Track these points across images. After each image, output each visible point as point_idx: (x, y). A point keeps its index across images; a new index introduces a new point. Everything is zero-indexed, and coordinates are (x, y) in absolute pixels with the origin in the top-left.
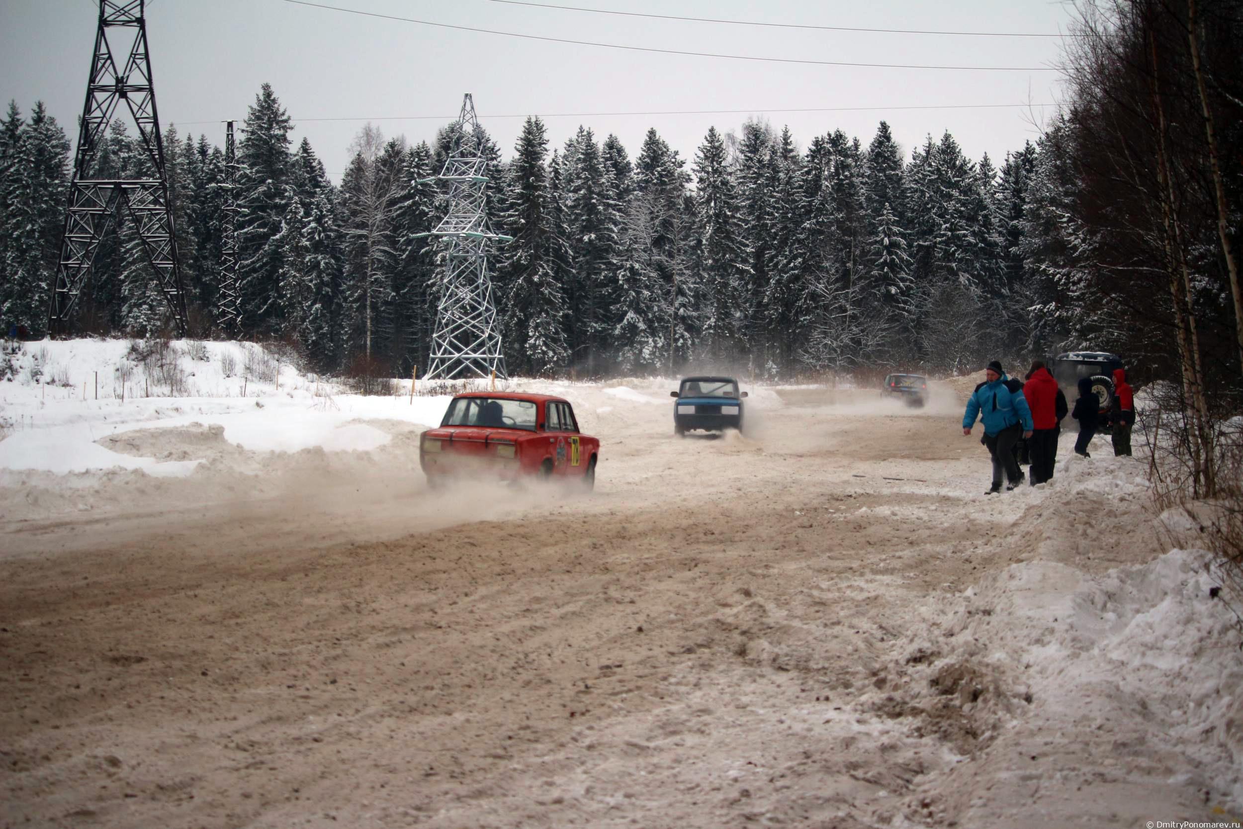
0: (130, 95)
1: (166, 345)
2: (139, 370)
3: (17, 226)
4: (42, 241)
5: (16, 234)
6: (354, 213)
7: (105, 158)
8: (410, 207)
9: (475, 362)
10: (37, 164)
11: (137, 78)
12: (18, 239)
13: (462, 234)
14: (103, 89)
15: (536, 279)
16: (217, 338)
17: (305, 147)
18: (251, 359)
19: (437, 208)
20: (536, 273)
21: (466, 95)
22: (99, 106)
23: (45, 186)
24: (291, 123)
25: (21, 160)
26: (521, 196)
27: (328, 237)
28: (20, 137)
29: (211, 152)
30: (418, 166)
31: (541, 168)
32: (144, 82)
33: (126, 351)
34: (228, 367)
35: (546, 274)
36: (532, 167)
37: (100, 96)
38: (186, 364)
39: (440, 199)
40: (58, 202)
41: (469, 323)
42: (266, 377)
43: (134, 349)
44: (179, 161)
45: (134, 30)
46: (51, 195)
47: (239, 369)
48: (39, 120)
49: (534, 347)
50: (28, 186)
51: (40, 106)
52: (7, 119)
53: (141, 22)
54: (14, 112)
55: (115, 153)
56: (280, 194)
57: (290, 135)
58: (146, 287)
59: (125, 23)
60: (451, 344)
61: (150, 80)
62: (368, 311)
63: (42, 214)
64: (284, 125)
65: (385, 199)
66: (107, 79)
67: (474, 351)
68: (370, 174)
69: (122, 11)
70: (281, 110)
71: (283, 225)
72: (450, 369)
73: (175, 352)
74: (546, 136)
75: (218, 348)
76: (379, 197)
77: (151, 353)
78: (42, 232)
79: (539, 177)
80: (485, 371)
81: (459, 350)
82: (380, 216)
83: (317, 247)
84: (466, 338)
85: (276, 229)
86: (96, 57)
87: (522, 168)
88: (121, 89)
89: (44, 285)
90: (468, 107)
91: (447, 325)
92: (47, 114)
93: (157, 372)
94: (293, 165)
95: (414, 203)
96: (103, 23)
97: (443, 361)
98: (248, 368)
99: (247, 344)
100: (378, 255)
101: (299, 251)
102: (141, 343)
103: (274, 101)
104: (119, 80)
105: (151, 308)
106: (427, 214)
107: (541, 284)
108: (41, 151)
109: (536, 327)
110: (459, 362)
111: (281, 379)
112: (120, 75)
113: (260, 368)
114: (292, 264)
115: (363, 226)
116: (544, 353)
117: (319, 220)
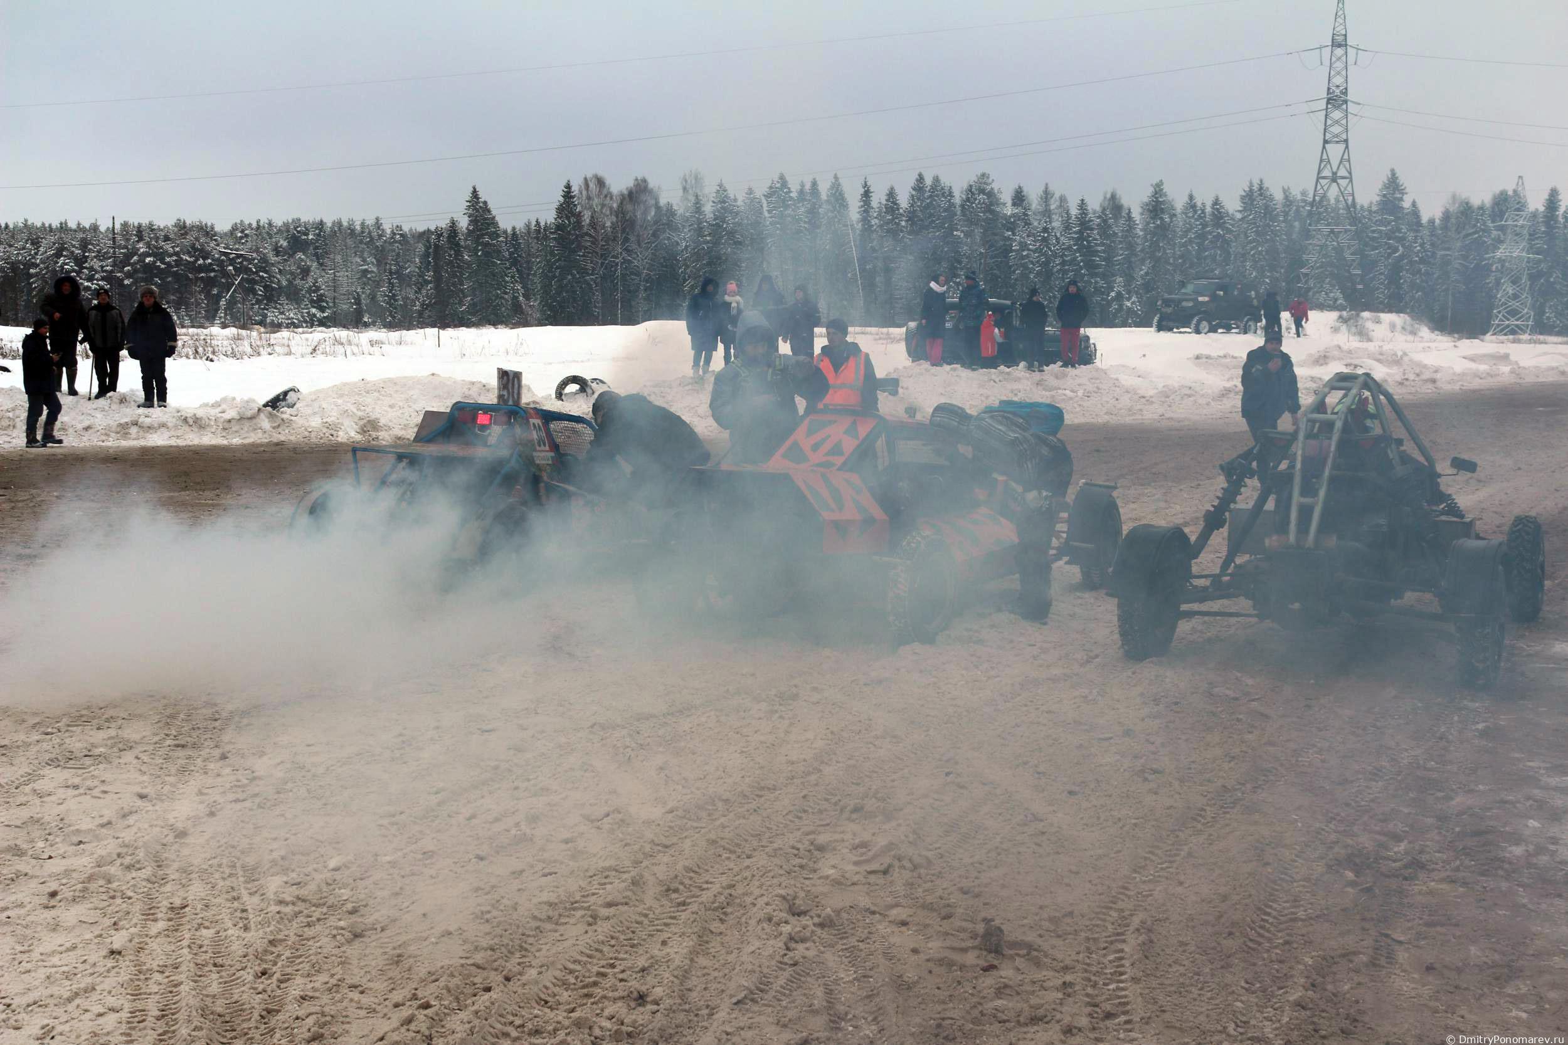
0: (1340, 181)
1: (1358, 315)
2: (1344, 328)
3: (1252, 249)
4: (1267, 257)
5: (1252, 252)
6: (1443, 242)
7: (1297, 211)
8: (1476, 238)
9: (1517, 326)
10: (1265, 214)
11: (1342, 172)
12: (1253, 255)
13: (1514, 255)
14: (1324, 178)
15: (1552, 280)
16: (1383, 312)
17: (1414, 204)
18: (1405, 323)
19: (1493, 239)
20: (1551, 276)
21: (1520, 177)
22: (1322, 187)
23: (1268, 226)
24: (1407, 191)
25: (1256, 212)
26: (1544, 232)
27: (1427, 255)
28: (1255, 200)
29: (1358, 207)
30: (1482, 215)
31: (1558, 216)
32: (1347, 174)
33: (1336, 318)
34: (1393, 327)
35: (1558, 277)
36: (1553, 215)
37: (1323, 182)
38: (1369, 325)
39: (1495, 233)
40: (1276, 235)
41: (1515, 304)
42: (1413, 333)
43: (1340, 317)
44: (1341, 211)
45: (1342, 146)
46: (1272, 231)
47: (1399, 327)
48: (1261, 188)
49: (1549, 318)
50: (1259, 226)
51: (1261, 181)
52: (1247, 189)
53: (1346, 141)
54: (1251, 185)
55: (1303, 207)
56: (1399, 230)
57: (1405, 197)
58: (1323, 281)
59: (1337, 142)
60: (1503, 316)
61: (1350, 173)
62: (1450, 297)
63: (1267, 241)
64: (1403, 192)
65: (1462, 235)
66: (1327, 173)
67: (1517, 320)
68: (1453, 220)
69: (1337, 136)
70: (1401, 183)
71: (1400, 248)
72: (1502, 331)
73: (1362, 318)
74: (1560, 197)
75: (1387, 317)
76: (1459, 233)
77: (1349, 319)
78: (1267, 252)
79: (1556, 221)
80: (1524, 332)
81: (1508, 320)
82: (1459, 244)
83: (1422, 261)
84: (1513, 313)
85: (1396, 250)
86: (1321, 161)
87: (1545, 216)
88: (1334, 179)
89: (1267, 280)
90: (1520, 183)
91: (1502, 305)
92: (1266, 185)
93: (1353, 329)
94: (1407, 214)
95: (1479, 236)
96: (1326, 142)
97: (1498, 325)
98: (1403, 328)
99: (1402, 315)
100: (1456, 266)
101: (1411, 262)
102: (1344, 313)
103: (1397, 178)
104: (1334, 174)
105: (1326, 294)
106: (1485, 242)
107: (1554, 283)
108: (1266, 207)
109: (1550, 307)
110: (1508, 326)
111: (1421, 334)
112: (1335, 170)
113: (1409, 328)
114: (1407, 271)
115: (1448, 249)
116: (1554, 321)
117: (1422, 245)
